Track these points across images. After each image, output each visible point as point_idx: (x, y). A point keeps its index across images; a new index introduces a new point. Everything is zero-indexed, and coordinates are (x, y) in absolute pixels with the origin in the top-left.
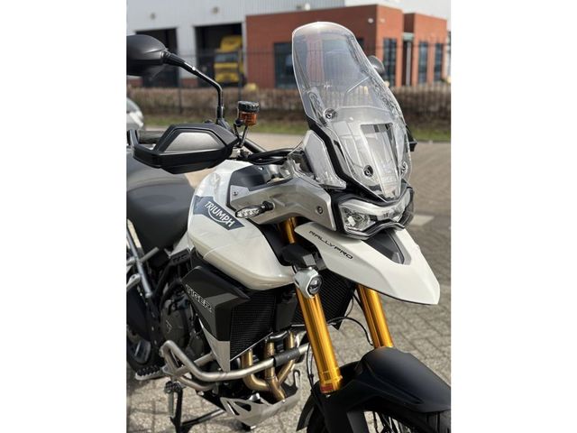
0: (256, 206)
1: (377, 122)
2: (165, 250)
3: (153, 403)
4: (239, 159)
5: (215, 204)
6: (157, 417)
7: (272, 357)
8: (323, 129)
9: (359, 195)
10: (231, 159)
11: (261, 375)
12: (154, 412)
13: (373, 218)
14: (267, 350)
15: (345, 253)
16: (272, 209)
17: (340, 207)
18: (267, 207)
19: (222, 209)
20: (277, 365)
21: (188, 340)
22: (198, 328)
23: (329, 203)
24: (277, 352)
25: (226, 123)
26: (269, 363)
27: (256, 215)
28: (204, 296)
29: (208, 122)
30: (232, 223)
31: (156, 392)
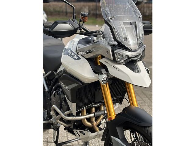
0: (85, 51)
1: (131, 21)
2: (54, 72)
3: (47, 139)
4: (80, 34)
5: (72, 51)
6: (48, 144)
7: (94, 113)
8: (109, 23)
9: (122, 48)
10: (77, 34)
11: (89, 120)
12: (47, 142)
13: (128, 56)
14: (92, 110)
15: (116, 69)
16: (91, 52)
17: (115, 52)
18: (90, 52)
19: (74, 53)
20: (95, 116)
21: (62, 106)
22: (65, 100)
23: (111, 50)
24: (96, 111)
25: (76, 21)
26: (92, 115)
27: (85, 54)
28: (67, 85)
29: (69, 20)
30: (77, 58)
31: (49, 135)
